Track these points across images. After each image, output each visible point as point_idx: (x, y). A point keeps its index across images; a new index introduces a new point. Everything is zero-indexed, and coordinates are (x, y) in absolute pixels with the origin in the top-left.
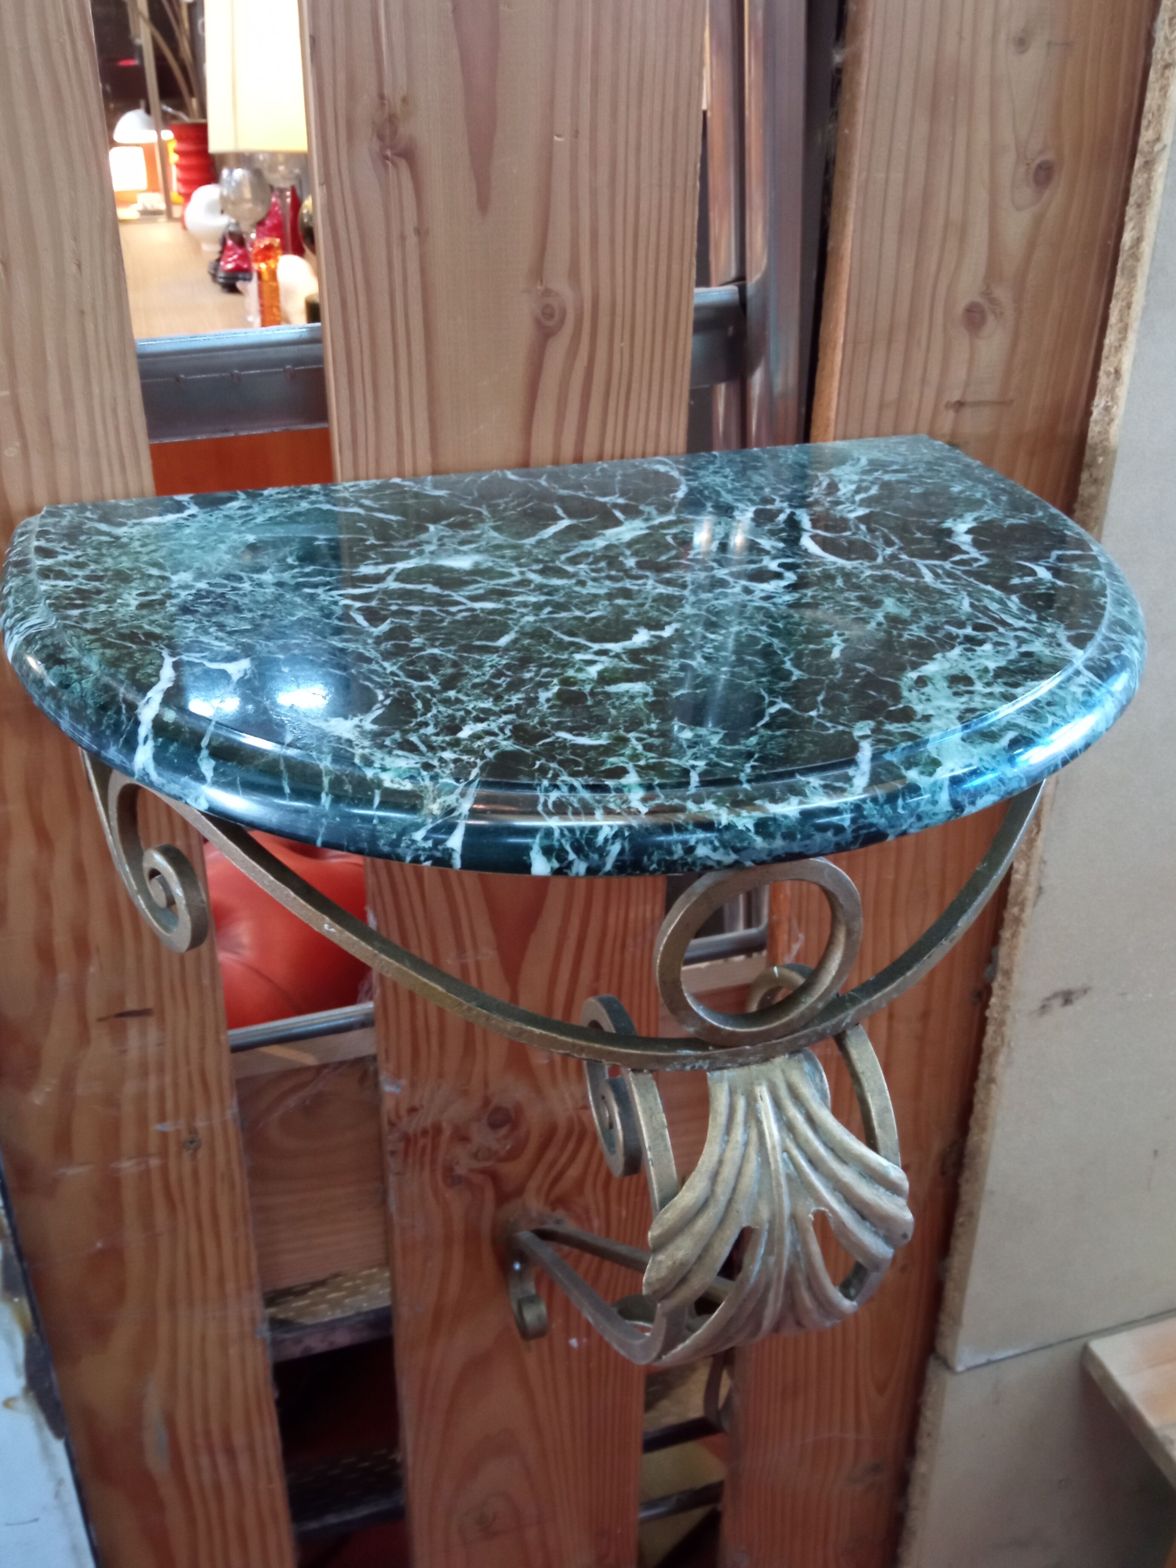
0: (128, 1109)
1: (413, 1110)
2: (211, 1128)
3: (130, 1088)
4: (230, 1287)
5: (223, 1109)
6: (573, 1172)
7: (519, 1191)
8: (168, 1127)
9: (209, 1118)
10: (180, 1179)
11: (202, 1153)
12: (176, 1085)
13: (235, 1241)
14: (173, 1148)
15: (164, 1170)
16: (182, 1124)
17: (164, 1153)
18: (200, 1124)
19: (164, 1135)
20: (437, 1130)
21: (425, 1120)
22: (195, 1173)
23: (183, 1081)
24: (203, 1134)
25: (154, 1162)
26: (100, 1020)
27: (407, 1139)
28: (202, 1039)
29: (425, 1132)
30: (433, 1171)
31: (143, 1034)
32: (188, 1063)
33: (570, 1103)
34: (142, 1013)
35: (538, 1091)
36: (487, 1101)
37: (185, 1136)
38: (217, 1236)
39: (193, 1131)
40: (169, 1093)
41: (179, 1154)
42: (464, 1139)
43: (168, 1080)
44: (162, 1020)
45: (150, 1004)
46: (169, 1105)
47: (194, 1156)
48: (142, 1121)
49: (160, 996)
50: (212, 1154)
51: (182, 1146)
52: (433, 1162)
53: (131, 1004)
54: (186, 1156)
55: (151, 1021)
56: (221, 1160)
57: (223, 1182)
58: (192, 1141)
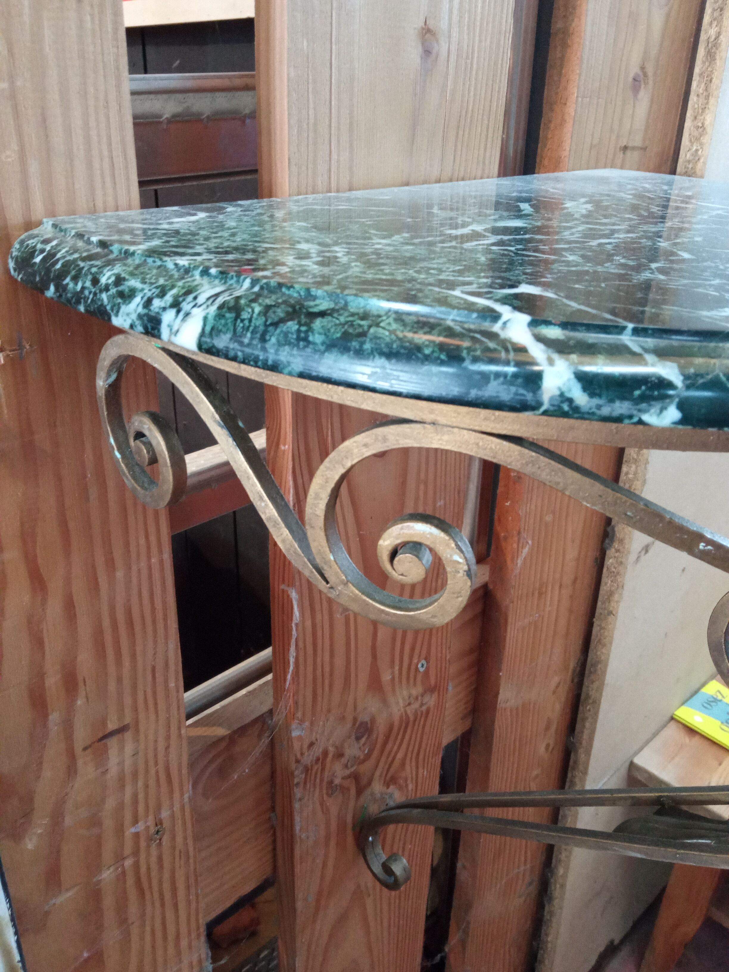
0: (108, 823)
1: (312, 744)
2: (172, 816)
3: (110, 803)
4: (184, 943)
5: (182, 795)
6: (400, 755)
7: (369, 783)
8: (140, 827)
9: (172, 806)
10: (149, 869)
11: (166, 840)
12: (147, 786)
13: (189, 902)
14: (143, 844)
15: (136, 866)
16: (151, 822)
17: (136, 853)
18: (165, 814)
19: (136, 836)
20: (325, 753)
21: (318, 751)
22: (160, 859)
23: (152, 783)
24: (167, 824)
25: (128, 863)
26: (86, 749)
27: (307, 770)
28: (168, 738)
29: (318, 759)
30: (321, 788)
31: (122, 749)
32: (156, 764)
33: (401, 704)
34: (122, 730)
35: (384, 701)
36: (355, 719)
37: (153, 830)
38: (176, 906)
39: (159, 823)
40: (141, 796)
41: (148, 848)
42: (340, 755)
43: (140, 784)
44: (137, 731)
45: (128, 720)
46: (141, 808)
47: (160, 844)
48: (120, 830)
49: (135, 709)
50: (173, 838)
51: (150, 839)
52: (322, 780)
53: (112, 726)
54: (154, 845)
55: (128, 735)
56: (179, 839)
57: (180, 858)
58: (158, 832)
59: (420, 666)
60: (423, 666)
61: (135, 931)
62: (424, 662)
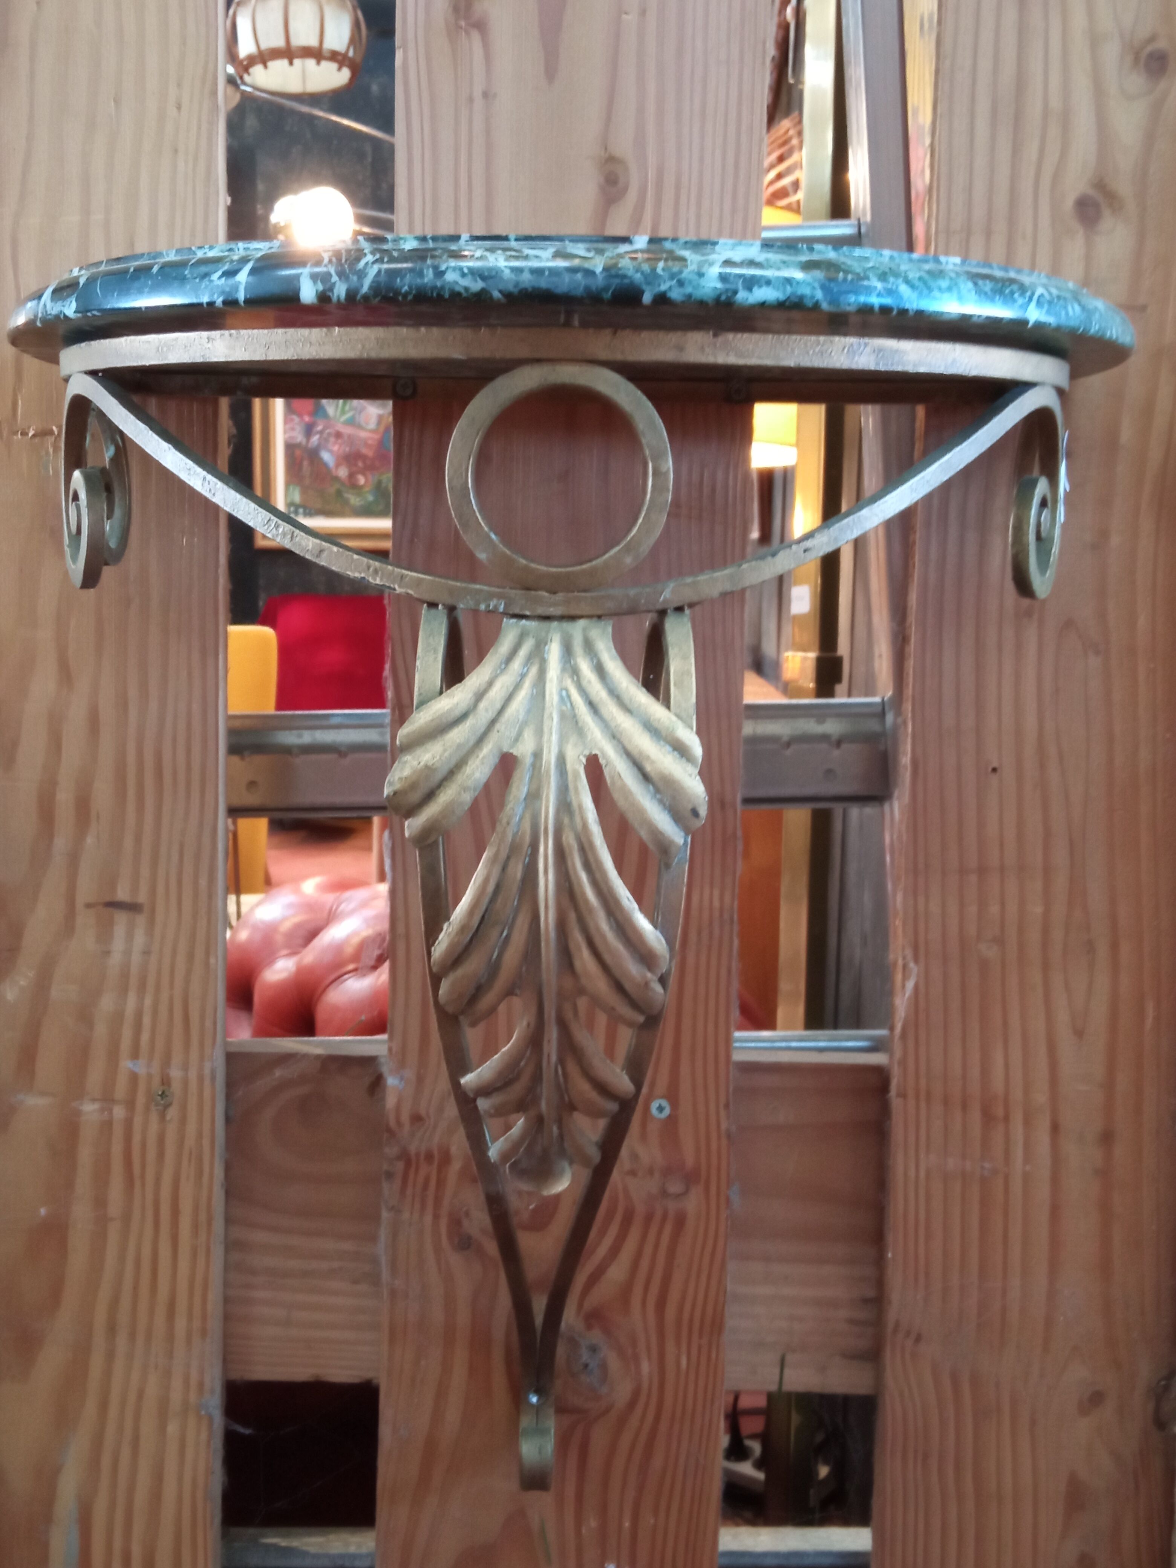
0: (101, 1030)
1: (417, 1119)
2: (185, 1082)
3: (107, 1003)
5: (202, 1059)
8: (140, 1067)
9: (185, 1067)
10: (143, 1144)
11: (172, 1113)
12: (155, 1013)
13: (195, 1252)
14: (141, 1099)
15: (128, 1124)
16: (155, 1069)
17: (130, 1104)
18: (175, 1073)
19: (134, 1078)
21: (430, 1136)
22: (161, 1142)
23: (163, 1008)
24: (175, 1088)
25: (119, 1113)
26: (89, 906)
27: (407, 1159)
28: (192, 958)
29: (429, 1156)
30: (436, 1217)
31: (130, 937)
32: (173, 987)
34: (133, 908)
37: (156, 1085)
38: (175, 1242)
39: (166, 1081)
40: (147, 1020)
41: (147, 1109)
43: (148, 1002)
44: (151, 922)
45: (142, 898)
46: (145, 1037)
47: (162, 1116)
48: (114, 1052)
49: (153, 889)
50: (183, 1120)
51: (151, 1098)
52: (438, 1203)
53: (122, 894)
54: (155, 1111)
55: (141, 920)
56: (192, 1130)
57: (190, 1161)
58: (163, 1095)
59: (654, 1106)
60: (661, 1109)
61: (113, 1234)
62: (664, 1103)
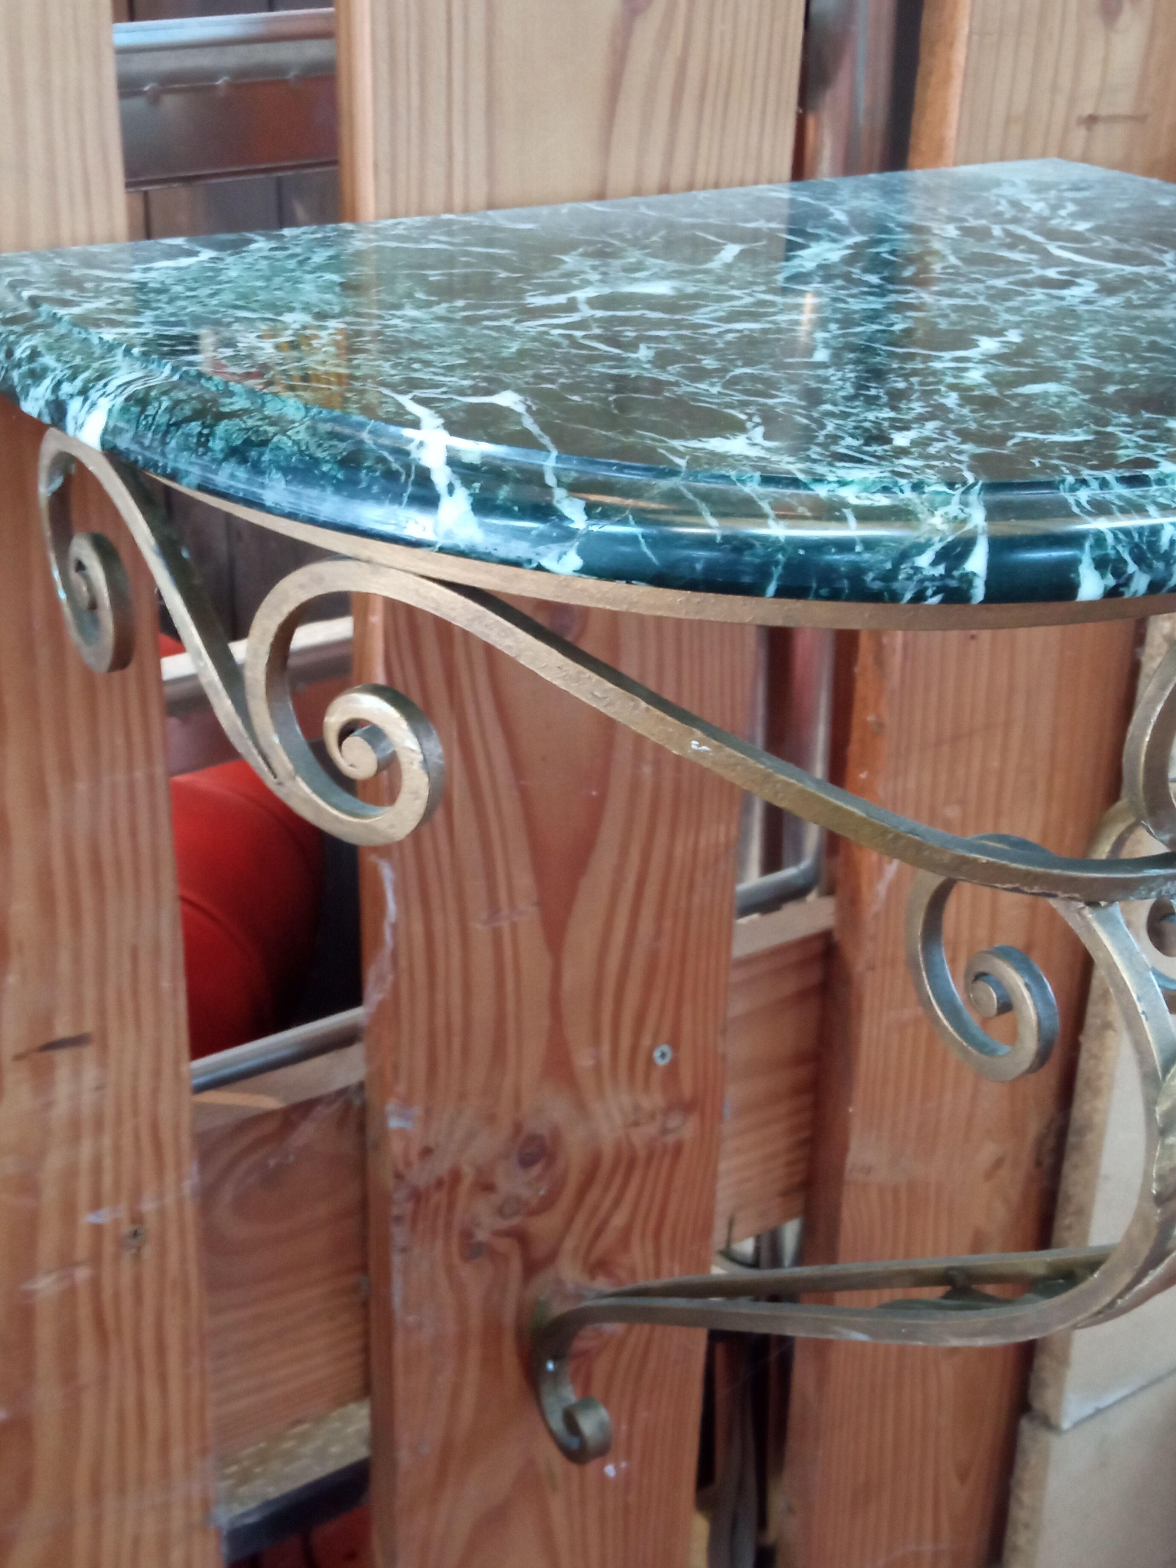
0: (50, 1194)
1: (427, 1152)
2: (161, 1212)
3: (55, 1162)
4: (177, 1454)
5: (179, 1180)
6: (619, 1220)
7: (551, 1258)
8: (104, 1217)
9: (161, 1195)
10: (117, 1295)
11: (149, 1252)
12: (117, 1150)
13: (187, 1381)
14: (109, 1248)
15: (95, 1283)
16: (123, 1210)
17: (96, 1259)
18: (148, 1206)
19: (97, 1230)
20: (456, 1176)
21: (441, 1166)
22: (137, 1282)
23: (127, 1142)
24: (151, 1224)
25: (82, 1274)
26: (19, 1057)
27: (417, 1196)
28: (157, 1073)
29: (440, 1183)
30: (447, 1239)
31: (77, 1074)
32: (136, 1113)
33: (618, 1120)
34: (77, 1041)
35: (581, 1107)
36: (518, 1128)
37: (126, 1228)
38: (163, 1378)
39: (137, 1219)
40: (108, 1162)
41: (117, 1258)
42: (486, 1187)
43: (107, 1141)
44: (104, 1047)
45: (89, 1025)
46: (108, 1181)
47: (137, 1258)
48: (69, 1212)
49: (102, 1013)
50: (162, 1252)
51: (120, 1243)
52: (448, 1225)
53: (62, 1029)
54: (127, 1258)
55: (89, 1052)
56: (173, 1259)
57: (174, 1293)
58: (135, 1234)
59: (657, 1054)
60: (663, 1055)
61: (89, 1402)
62: (666, 1048)
